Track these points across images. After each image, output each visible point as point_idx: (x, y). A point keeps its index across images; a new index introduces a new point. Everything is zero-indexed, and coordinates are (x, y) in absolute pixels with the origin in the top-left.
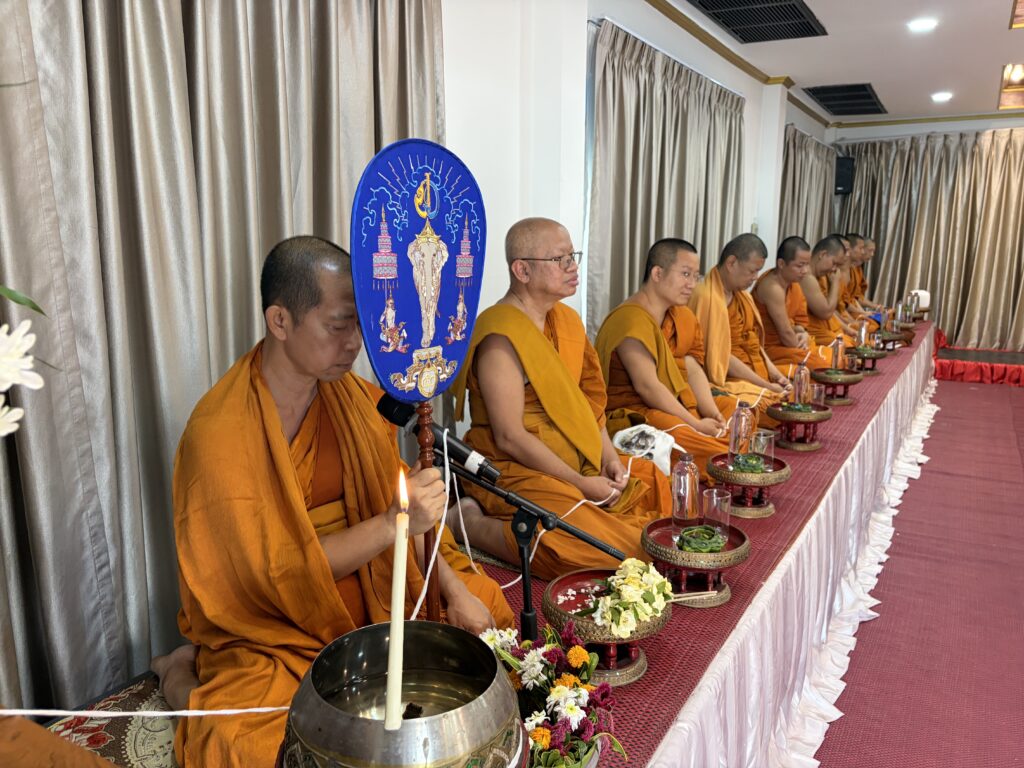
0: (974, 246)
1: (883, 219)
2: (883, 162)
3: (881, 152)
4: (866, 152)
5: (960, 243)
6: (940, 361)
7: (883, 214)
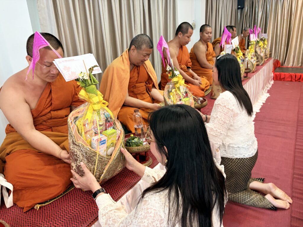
0: (291, 26)
1: (256, 18)
5: (286, 25)
6: (276, 73)
7: (256, 16)
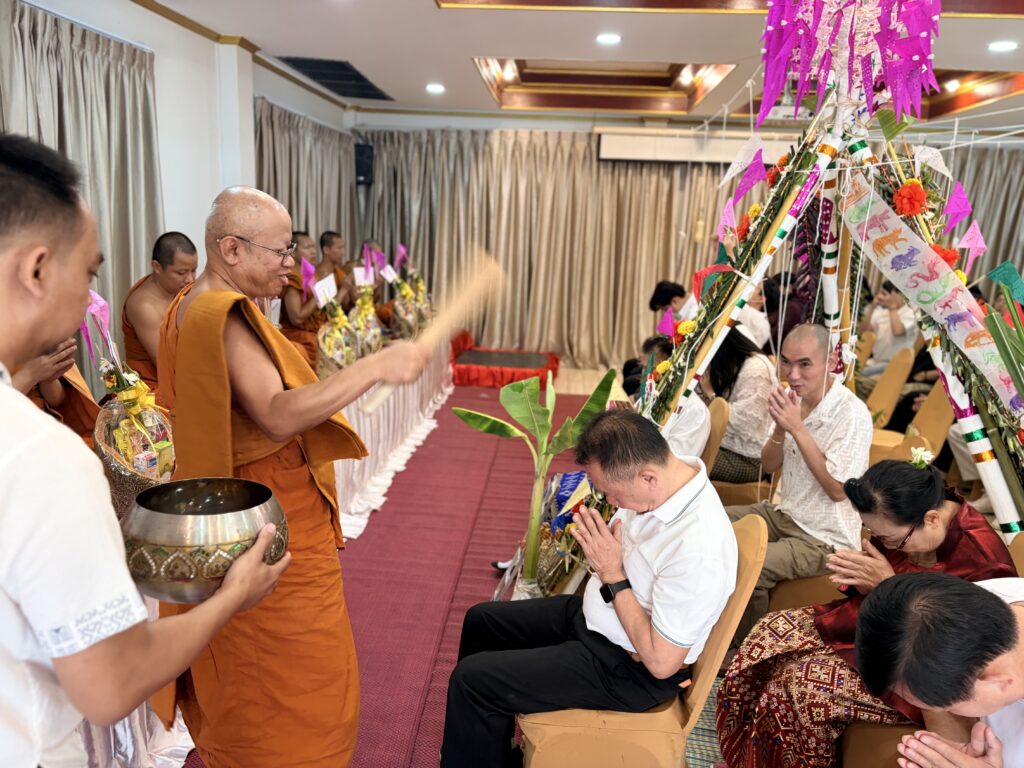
1: (407, 214)
2: (402, 154)
3: (399, 142)
4: (385, 141)
6: (457, 366)
7: (407, 209)
